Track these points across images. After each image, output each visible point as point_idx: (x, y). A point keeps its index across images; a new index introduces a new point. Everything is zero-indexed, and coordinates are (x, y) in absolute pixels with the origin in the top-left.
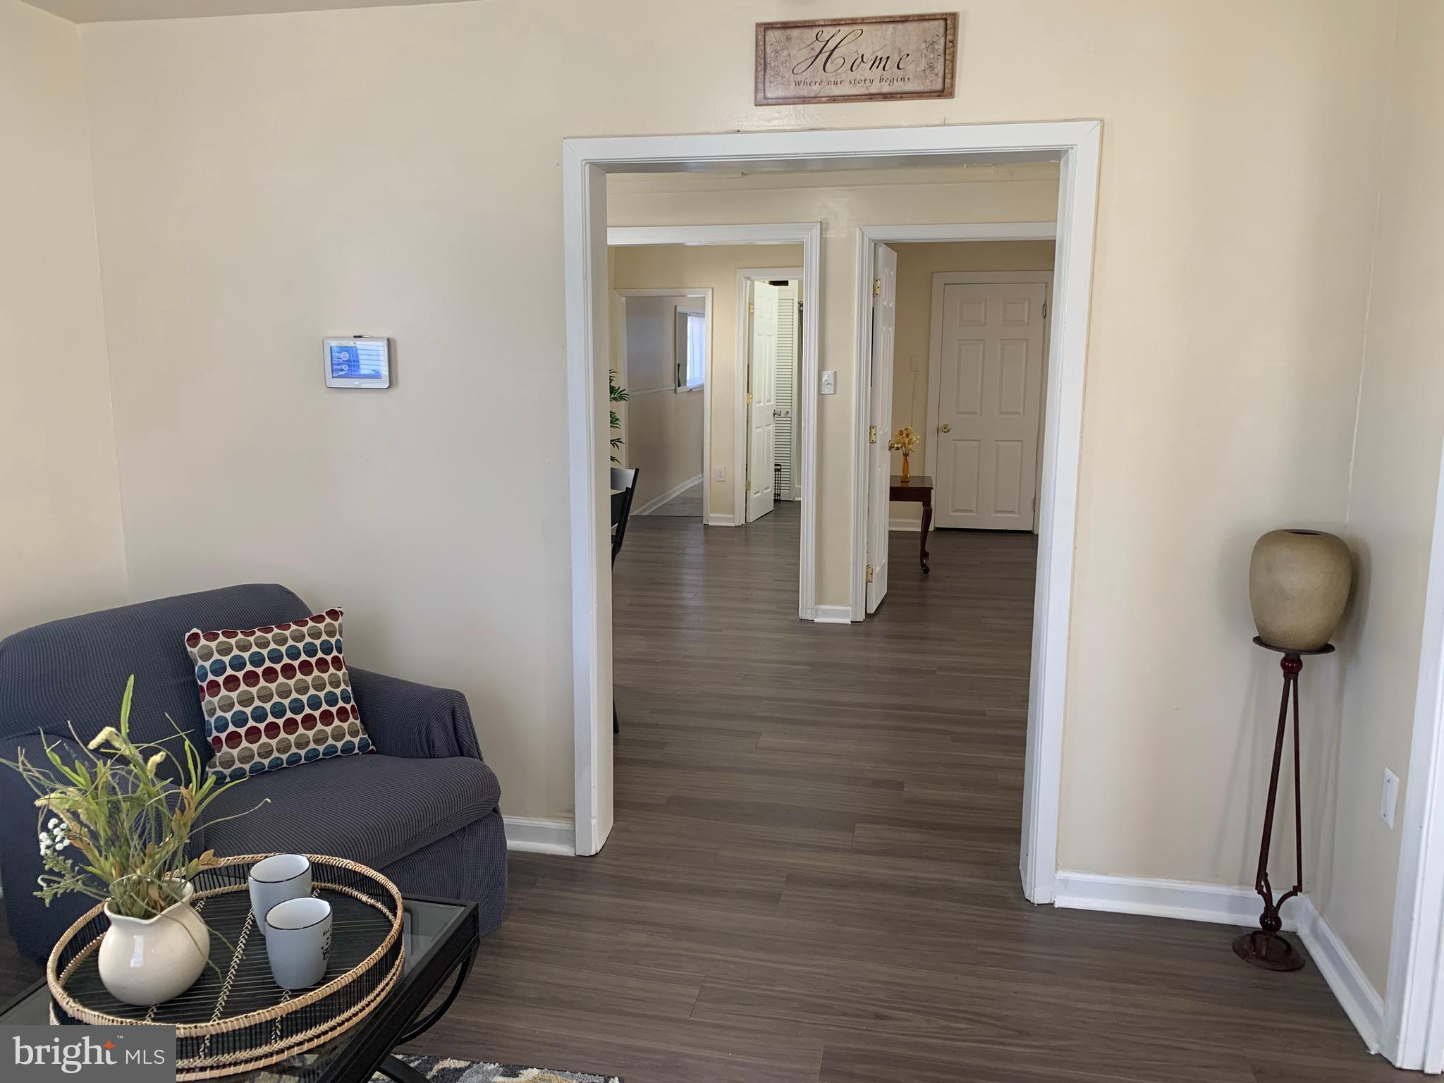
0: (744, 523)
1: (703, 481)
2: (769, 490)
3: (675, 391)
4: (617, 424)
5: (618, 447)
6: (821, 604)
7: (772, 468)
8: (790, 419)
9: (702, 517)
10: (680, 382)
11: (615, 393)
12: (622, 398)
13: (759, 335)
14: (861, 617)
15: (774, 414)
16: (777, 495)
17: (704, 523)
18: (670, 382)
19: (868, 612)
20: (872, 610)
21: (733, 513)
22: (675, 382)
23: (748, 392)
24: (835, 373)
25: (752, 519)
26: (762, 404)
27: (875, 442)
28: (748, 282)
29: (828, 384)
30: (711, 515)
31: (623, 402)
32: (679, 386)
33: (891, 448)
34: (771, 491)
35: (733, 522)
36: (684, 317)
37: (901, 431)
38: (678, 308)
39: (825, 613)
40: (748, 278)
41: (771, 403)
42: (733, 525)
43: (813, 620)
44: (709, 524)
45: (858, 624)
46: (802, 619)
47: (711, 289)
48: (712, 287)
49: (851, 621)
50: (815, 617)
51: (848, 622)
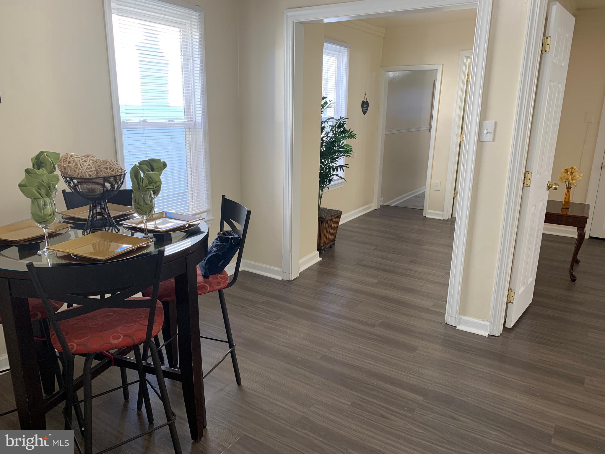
0: (450, 217)
1: (425, 191)
4: (351, 154)
6: (465, 315)
9: (423, 210)
11: (348, 133)
12: (352, 136)
14: (498, 331)
17: (424, 215)
19: (506, 326)
20: (510, 324)
21: (443, 211)
24: (496, 123)
27: (529, 186)
28: (468, 59)
29: (488, 133)
30: (429, 211)
33: (549, 188)
35: (442, 217)
37: (567, 170)
39: (466, 323)
42: (442, 218)
43: (456, 327)
44: (427, 217)
45: (494, 337)
46: (446, 324)
47: (442, 65)
48: (443, 63)
49: (488, 335)
50: (458, 325)
51: (486, 334)
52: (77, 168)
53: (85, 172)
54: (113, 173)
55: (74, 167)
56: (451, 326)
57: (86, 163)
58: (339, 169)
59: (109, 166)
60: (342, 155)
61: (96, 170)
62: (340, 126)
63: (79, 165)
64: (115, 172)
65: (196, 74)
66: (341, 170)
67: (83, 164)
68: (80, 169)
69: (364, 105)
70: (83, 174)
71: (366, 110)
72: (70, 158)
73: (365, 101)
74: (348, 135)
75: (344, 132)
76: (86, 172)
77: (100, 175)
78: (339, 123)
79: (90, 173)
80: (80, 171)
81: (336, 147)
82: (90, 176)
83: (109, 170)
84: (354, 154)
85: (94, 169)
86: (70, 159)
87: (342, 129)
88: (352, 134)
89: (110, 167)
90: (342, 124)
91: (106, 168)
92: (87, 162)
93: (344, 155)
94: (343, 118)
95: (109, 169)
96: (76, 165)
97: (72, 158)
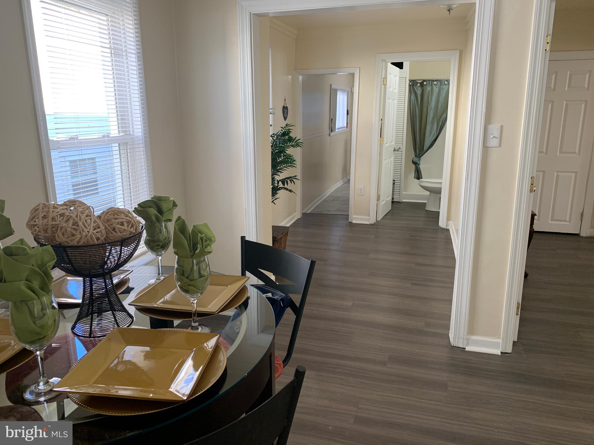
0: (376, 221)
2: (389, 198)
3: (330, 135)
4: (295, 164)
5: (294, 183)
6: (474, 334)
7: (392, 182)
8: (401, 152)
9: (349, 215)
10: (332, 130)
11: (293, 142)
12: (297, 145)
13: (388, 99)
14: (509, 347)
15: (394, 150)
16: (393, 199)
17: (349, 221)
18: (327, 130)
21: (369, 216)
22: (329, 130)
23: (381, 137)
24: (502, 126)
25: (379, 219)
26: (388, 145)
28: (384, 63)
29: (494, 137)
30: (354, 216)
31: (299, 148)
32: (332, 132)
34: (390, 198)
35: (369, 221)
36: (336, 91)
38: (332, 85)
39: (477, 343)
40: (384, 60)
41: (393, 143)
42: (368, 223)
43: (465, 348)
44: (353, 222)
45: (508, 355)
46: (453, 346)
47: (359, 68)
48: (359, 67)
49: (501, 353)
50: (466, 346)
51: (498, 352)
52: (76, 230)
53: (91, 234)
54: (132, 230)
55: (71, 228)
56: (458, 348)
57: (91, 219)
58: (289, 181)
59: (125, 220)
60: (286, 166)
61: (106, 228)
62: (284, 134)
63: (80, 224)
64: (135, 227)
65: (132, 74)
66: (291, 183)
67: (86, 221)
68: (83, 230)
69: (285, 110)
70: (88, 239)
71: (286, 116)
72: (53, 211)
73: (285, 106)
74: (293, 144)
75: (290, 139)
76: (93, 235)
77: (112, 236)
78: (283, 130)
79: (99, 235)
80: (84, 233)
81: (282, 157)
82: (98, 239)
83: (126, 226)
84: (297, 164)
85: (102, 227)
86: (54, 213)
87: (287, 137)
88: (298, 142)
89: (127, 221)
90: (288, 131)
91: (122, 224)
92: (91, 216)
93: (287, 165)
94: (289, 125)
95: (125, 224)
96: (75, 224)
97: (57, 210)
